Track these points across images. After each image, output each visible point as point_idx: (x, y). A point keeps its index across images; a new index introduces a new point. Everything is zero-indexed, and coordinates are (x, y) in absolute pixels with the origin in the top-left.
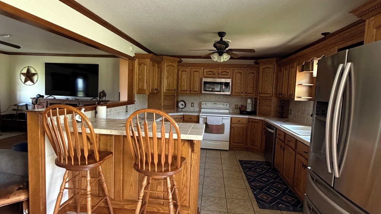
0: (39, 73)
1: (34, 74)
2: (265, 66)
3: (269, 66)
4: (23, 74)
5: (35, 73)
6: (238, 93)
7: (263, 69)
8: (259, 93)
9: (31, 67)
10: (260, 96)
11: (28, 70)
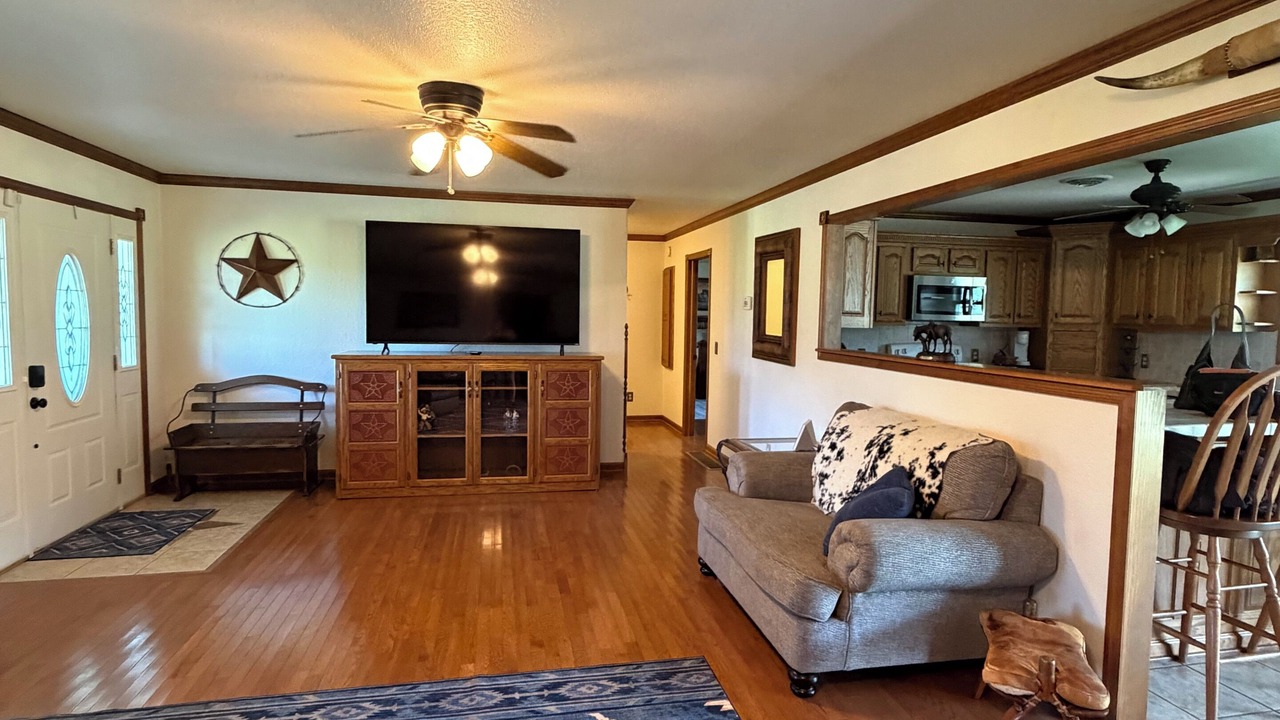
0: (303, 259)
1: (285, 264)
2: (1076, 243)
3: (1087, 243)
4: (234, 263)
5: (292, 257)
6: (999, 316)
7: (1067, 250)
8: (1056, 316)
9: (268, 235)
10: (1056, 324)
11: (259, 247)
